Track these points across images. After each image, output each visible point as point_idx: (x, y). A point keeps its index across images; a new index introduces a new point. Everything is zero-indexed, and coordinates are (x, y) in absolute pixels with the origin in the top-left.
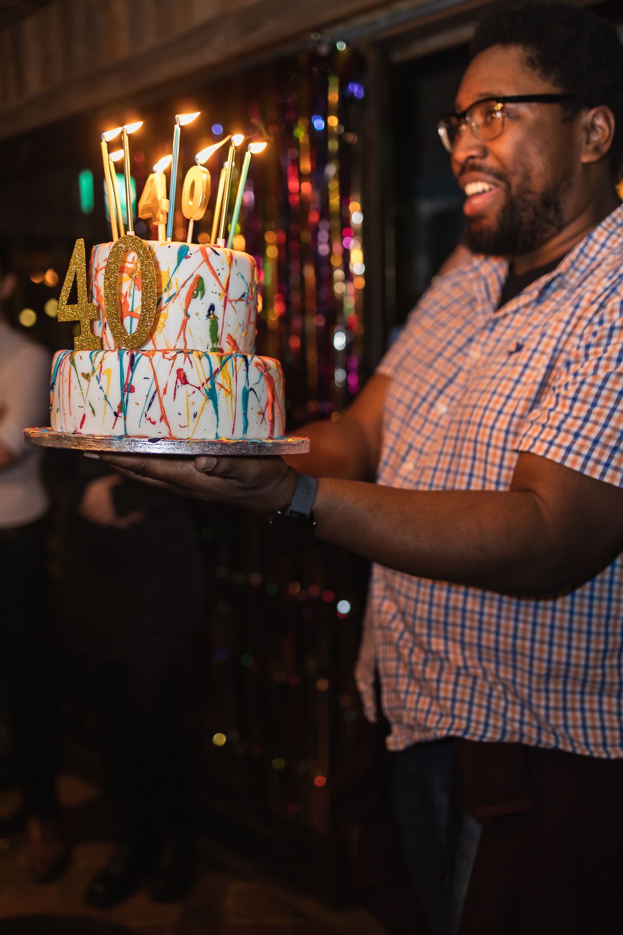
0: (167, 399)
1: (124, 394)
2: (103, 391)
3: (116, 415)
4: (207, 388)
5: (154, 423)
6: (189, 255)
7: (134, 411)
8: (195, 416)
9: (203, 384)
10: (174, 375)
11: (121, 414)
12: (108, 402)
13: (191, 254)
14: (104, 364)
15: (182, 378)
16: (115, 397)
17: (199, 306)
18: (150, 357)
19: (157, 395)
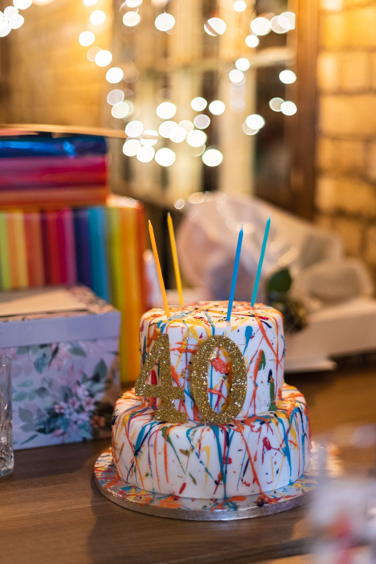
0: (258, 464)
1: (223, 466)
2: (204, 465)
3: (217, 483)
4: (283, 448)
5: (248, 485)
6: (253, 335)
7: (232, 478)
8: (277, 472)
9: (281, 445)
10: (261, 443)
11: (222, 482)
12: (210, 474)
13: (254, 334)
14: (202, 442)
15: (267, 445)
16: (215, 468)
17: (263, 375)
18: (241, 432)
19: (249, 464)
